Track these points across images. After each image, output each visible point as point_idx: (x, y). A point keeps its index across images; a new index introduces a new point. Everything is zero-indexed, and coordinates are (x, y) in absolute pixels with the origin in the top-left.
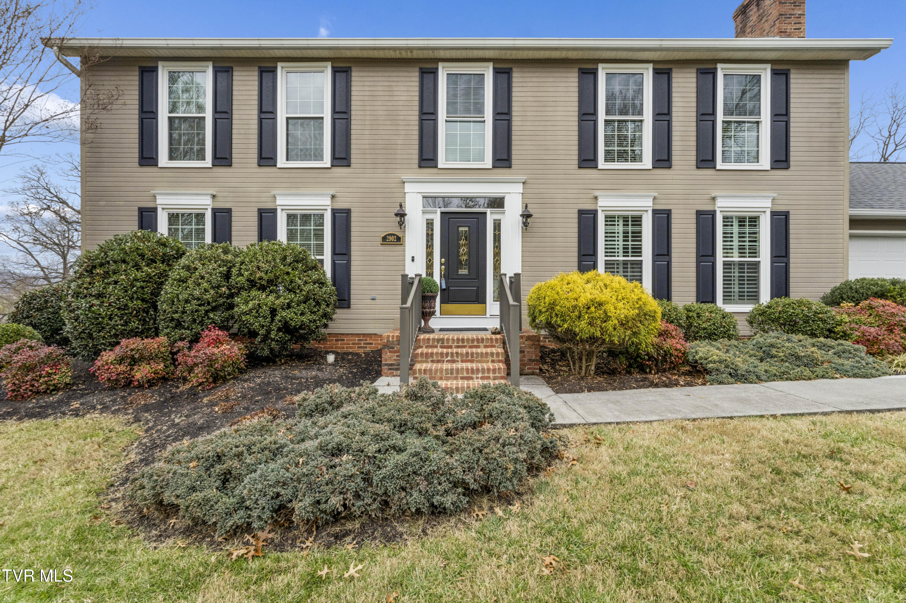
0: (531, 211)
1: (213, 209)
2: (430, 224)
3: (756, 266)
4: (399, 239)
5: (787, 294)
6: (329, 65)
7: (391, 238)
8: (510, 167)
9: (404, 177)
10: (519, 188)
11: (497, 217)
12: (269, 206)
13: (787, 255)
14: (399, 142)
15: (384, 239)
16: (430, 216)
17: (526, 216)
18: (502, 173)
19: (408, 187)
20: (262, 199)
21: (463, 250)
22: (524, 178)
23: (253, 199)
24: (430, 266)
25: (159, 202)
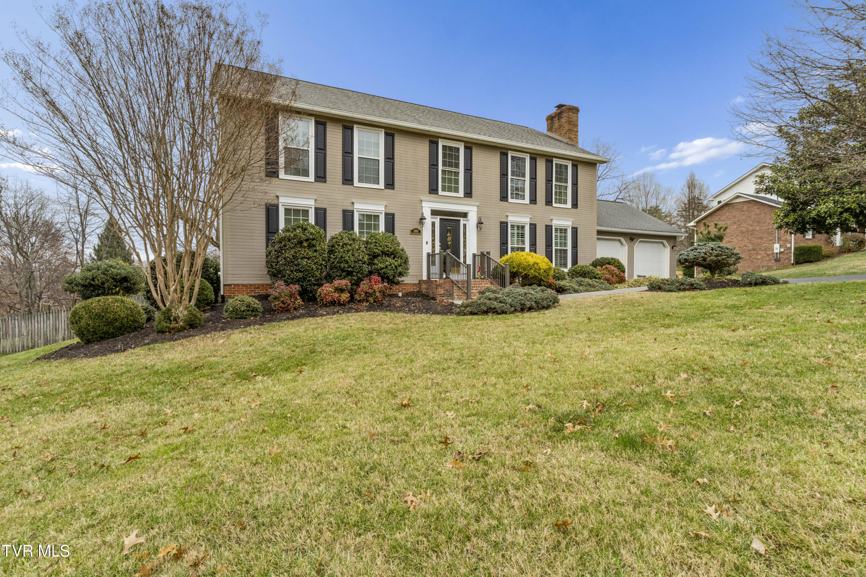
0: (483, 220)
1: (315, 208)
2: (433, 224)
3: (565, 251)
4: (420, 232)
5: (577, 263)
6: (383, 130)
7: (416, 231)
8: (471, 197)
9: (422, 198)
10: (475, 209)
11: (465, 222)
12: (350, 208)
13: (577, 247)
14: (419, 179)
15: (412, 231)
16: (433, 220)
17: (480, 223)
18: (468, 200)
19: (424, 204)
20: (345, 204)
21: (449, 239)
22: (478, 204)
23: (339, 204)
24: (433, 247)
25: (280, 200)
